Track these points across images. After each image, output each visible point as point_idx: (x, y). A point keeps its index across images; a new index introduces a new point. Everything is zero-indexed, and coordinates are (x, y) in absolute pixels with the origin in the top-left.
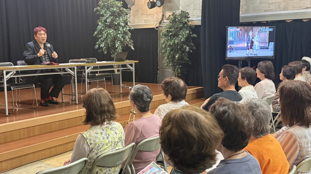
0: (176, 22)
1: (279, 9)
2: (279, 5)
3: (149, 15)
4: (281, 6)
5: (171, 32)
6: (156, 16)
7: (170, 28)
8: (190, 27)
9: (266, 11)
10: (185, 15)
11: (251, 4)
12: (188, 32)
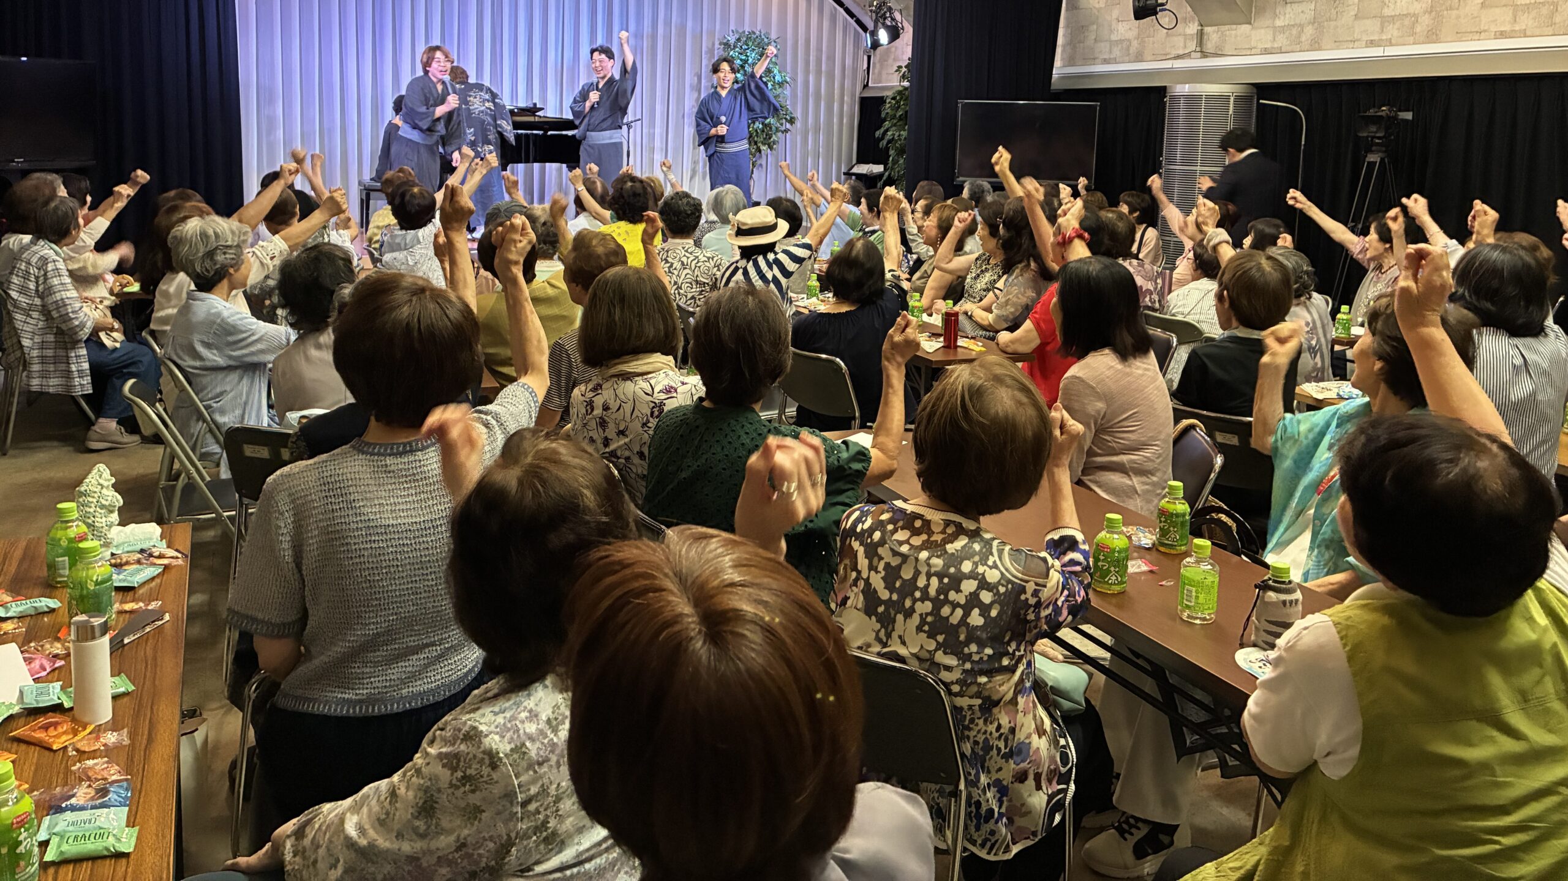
1: (1127, 59)
2: (1128, 48)
4: (1132, 50)
9: (1106, 61)
11: (1080, 42)
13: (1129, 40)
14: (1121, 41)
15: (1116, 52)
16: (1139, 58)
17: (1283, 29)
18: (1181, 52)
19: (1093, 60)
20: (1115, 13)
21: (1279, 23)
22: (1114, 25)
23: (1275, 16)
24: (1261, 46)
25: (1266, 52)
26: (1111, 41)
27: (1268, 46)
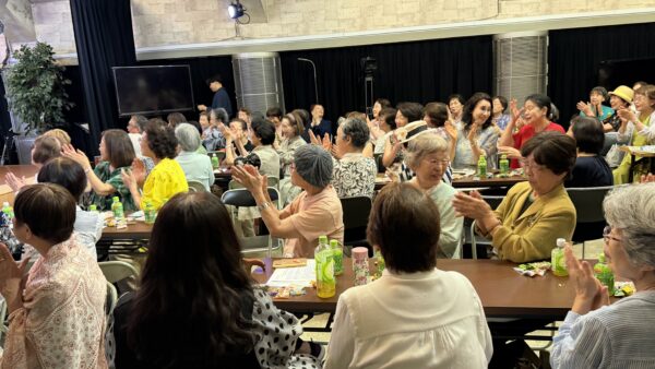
0: (29, 60)
1: (187, 42)
4: (190, 37)
9: (171, 43)
11: (149, 33)
12: (55, 77)
13: (188, 32)
14: (182, 32)
15: (179, 38)
17: (287, 25)
18: (226, 37)
19: (163, 43)
21: (283, 22)
22: (174, 24)
23: (280, 19)
24: (275, 33)
25: (279, 36)
27: (280, 33)
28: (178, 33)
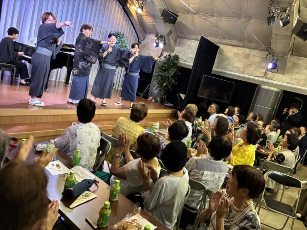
0: (169, 61)
1: (238, 72)
2: (239, 70)
3: (152, 50)
5: (165, 67)
6: (156, 52)
7: (165, 64)
8: (178, 67)
9: (230, 71)
10: (177, 58)
11: (222, 63)
12: (176, 70)
13: (240, 68)
14: (237, 67)
15: (234, 69)
16: (243, 73)
17: (294, 79)
18: (258, 75)
19: (226, 69)
20: (236, 59)
21: (293, 77)
22: (235, 63)
23: (292, 75)
24: (286, 81)
25: (287, 83)
26: (233, 67)
27: (289, 82)
28: (235, 67)
